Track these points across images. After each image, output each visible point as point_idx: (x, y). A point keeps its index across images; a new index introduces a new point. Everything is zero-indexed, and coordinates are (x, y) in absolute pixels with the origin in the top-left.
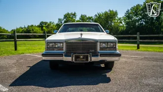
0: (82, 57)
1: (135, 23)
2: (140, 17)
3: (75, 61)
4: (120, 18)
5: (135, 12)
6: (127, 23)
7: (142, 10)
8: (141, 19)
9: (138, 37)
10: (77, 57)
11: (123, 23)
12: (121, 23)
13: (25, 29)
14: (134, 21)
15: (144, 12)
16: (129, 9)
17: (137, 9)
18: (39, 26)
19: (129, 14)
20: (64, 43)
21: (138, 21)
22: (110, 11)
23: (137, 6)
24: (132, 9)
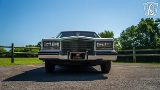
0: (78, 55)
1: (131, 43)
2: (135, 38)
3: (71, 59)
4: (116, 39)
5: (131, 32)
6: (123, 44)
7: (137, 31)
8: (136, 39)
9: (134, 52)
10: (73, 55)
11: (119, 44)
12: (117, 43)
13: (24, 49)
14: (129, 41)
15: (138, 33)
16: (125, 30)
17: (132, 30)
18: (37, 46)
19: (124, 35)
20: (61, 42)
21: (133, 41)
22: (106, 32)
23: (132, 27)
24: (128, 30)
